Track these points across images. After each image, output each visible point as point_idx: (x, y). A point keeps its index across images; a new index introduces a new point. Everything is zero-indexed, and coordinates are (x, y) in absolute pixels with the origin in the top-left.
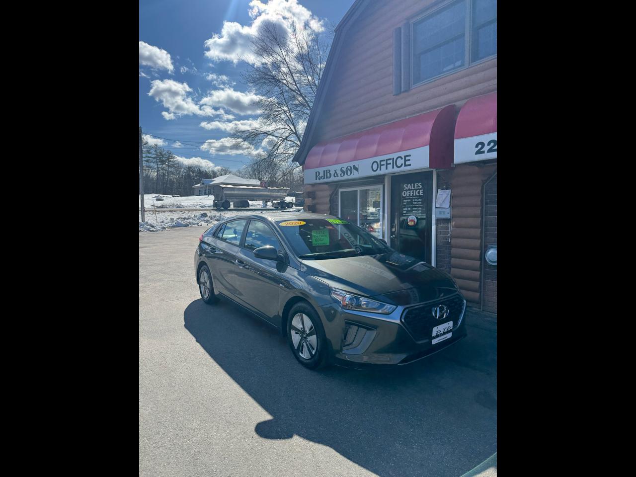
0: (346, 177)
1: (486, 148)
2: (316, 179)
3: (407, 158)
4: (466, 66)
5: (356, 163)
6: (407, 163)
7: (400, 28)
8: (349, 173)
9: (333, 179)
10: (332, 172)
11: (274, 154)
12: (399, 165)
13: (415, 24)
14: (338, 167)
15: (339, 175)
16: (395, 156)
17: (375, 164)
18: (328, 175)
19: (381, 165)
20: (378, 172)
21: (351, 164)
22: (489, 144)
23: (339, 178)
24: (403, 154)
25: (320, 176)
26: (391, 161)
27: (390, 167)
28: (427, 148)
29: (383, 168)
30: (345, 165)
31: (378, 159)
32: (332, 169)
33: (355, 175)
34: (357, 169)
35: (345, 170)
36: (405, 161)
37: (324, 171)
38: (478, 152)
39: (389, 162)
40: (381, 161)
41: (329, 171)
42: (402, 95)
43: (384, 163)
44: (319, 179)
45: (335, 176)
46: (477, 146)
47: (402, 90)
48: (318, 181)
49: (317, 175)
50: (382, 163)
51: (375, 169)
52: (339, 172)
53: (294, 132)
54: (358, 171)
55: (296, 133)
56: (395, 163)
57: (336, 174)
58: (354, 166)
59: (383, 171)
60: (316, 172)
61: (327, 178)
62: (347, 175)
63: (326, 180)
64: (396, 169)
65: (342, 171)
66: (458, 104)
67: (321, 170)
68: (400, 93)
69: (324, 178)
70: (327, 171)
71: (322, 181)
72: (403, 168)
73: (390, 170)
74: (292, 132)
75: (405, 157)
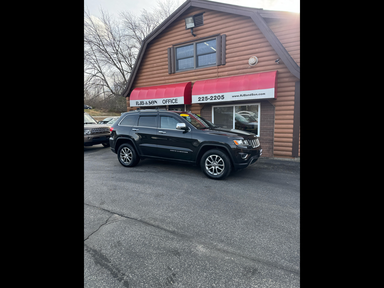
0: (151, 105)
1: (201, 99)
2: (137, 105)
3: (176, 100)
4: (195, 68)
5: (156, 100)
6: (176, 102)
7: (171, 48)
8: (153, 103)
9: (145, 105)
10: (145, 103)
11: (88, 83)
12: (173, 102)
13: (176, 48)
14: (148, 101)
15: (148, 104)
16: (172, 98)
17: (164, 101)
18: (143, 103)
19: (166, 102)
20: (165, 104)
21: (154, 100)
22: (202, 98)
23: (148, 105)
24: (175, 98)
25: (139, 103)
26: (170, 101)
27: (170, 102)
28: (183, 97)
29: (167, 103)
30: (151, 100)
31: (165, 99)
32: (145, 101)
33: (155, 104)
34: (156, 102)
35: (151, 102)
36: (176, 101)
37: (141, 102)
38: (199, 100)
39: (169, 101)
40: (166, 100)
41: (143, 102)
42: (172, 74)
43: (168, 101)
44: (138, 105)
45: (146, 104)
46: (199, 98)
47: (172, 72)
48: (137, 106)
49: (137, 103)
50: (167, 101)
51: (164, 103)
52: (148, 103)
53: (100, 71)
54: (157, 103)
55: (101, 72)
56: (172, 102)
57: (146, 103)
58: (155, 101)
59: (167, 104)
60: (136, 102)
61: (142, 104)
62: (152, 104)
63: (141, 106)
64: (172, 104)
65: (149, 102)
66: (192, 82)
67: (139, 101)
68: (171, 74)
69: (141, 105)
70: (142, 102)
71: (139, 106)
72: (175, 104)
73: (170, 104)
74: (99, 71)
75: (176, 99)
